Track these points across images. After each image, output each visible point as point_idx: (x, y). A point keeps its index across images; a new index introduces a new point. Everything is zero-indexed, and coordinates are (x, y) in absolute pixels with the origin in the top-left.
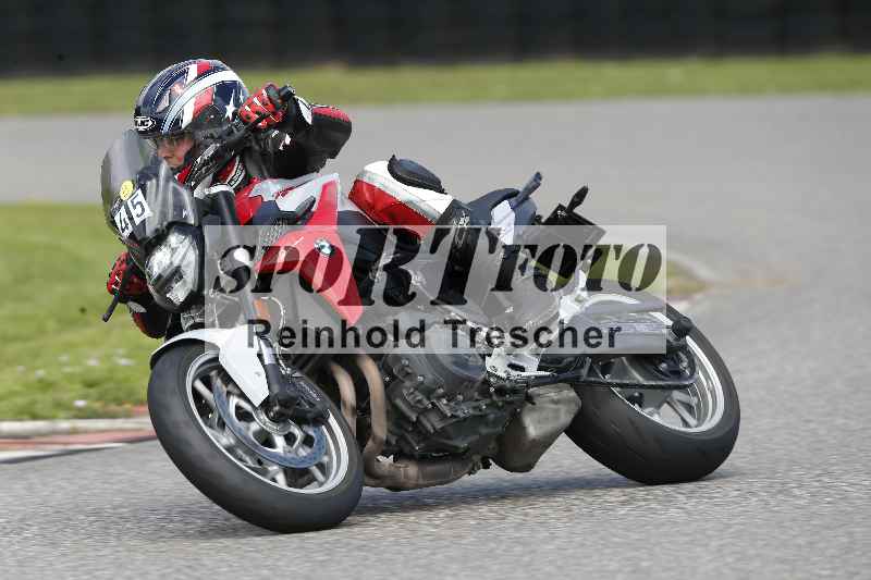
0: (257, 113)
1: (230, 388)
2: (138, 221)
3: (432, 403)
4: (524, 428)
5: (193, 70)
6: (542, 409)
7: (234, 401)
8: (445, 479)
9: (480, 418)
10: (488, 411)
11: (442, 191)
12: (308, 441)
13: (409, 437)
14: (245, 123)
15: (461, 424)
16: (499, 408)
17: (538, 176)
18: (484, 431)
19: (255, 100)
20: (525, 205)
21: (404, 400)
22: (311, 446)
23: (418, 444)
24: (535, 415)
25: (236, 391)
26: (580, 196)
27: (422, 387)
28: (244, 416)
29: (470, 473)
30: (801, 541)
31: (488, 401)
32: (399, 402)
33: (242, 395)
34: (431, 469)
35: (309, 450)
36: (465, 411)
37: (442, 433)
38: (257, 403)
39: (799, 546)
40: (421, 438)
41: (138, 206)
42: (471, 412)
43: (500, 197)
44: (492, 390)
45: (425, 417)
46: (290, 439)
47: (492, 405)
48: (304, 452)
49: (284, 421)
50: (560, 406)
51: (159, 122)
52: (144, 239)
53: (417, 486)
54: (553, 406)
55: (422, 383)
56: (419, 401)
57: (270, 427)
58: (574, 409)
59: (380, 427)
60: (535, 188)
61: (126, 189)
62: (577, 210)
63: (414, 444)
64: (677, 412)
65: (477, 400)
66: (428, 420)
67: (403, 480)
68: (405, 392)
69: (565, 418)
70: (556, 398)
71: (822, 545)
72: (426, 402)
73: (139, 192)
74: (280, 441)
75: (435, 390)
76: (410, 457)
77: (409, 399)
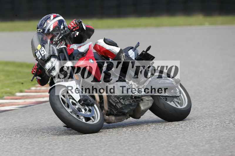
0: (73, 27)
1: (70, 97)
2: (43, 55)
3: (119, 101)
4: (140, 107)
5: (52, 17)
6: (145, 102)
7: (71, 100)
8: (121, 120)
9: (130, 105)
10: (132, 103)
11: (118, 47)
12: (90, 111)
13: (113, 110)
14: (69, 29)
15: (126, 106)
16: (135, 102)
17: (139, 43)
18: (131, 108)
19: (72, 23)
20: (136, 50)
21: (112, 100)
22: (91, 112)
23: (115, 111)
24: (143, 104)
25: (71, 98)
26: (149, 48)
27: (116, 97)
28: (74, 104)
29: (126, 119)
30: (126, 148)
31: (132, 100)
32: (110, 101)
33: (73, 99)
34: (118, 118)
35: (90, 113)
36: (127, 103)
37: (121, 108)
38: (77, 101)
39: (126, 149)
40: (116, 109)
41: (43, 51)
42: (129, 103)
43: (129, 48)
44: (133, 97)
45: (117, 104)
46: (85, 110)
47: (133, 101)
48: (89, 113)
49: (84, 105)
50: (149, 101)
51: (44, 30)
52: (45, 60)
53: (114, 122)
54: (147, 102)
55: (116, 96)
56: (116, 100)
57: (81, 107)
58: (152, 102)
59: (106, 107)
60: (138, 46)
61: (39, 47)
62: (148, 52)
63: (114, 111)
64: (175, 103)
65: (130, 100)
66: (118, 105)
67: (111, 121)
68: (112, 98)
69: (150, 105)
70: (148, 99)
71: (132, 149)
72: (118, 100)
73: (43, 47)
74: (83, 110)
75: (119, 97)
76: (113, 115)
77: (113, 99)
